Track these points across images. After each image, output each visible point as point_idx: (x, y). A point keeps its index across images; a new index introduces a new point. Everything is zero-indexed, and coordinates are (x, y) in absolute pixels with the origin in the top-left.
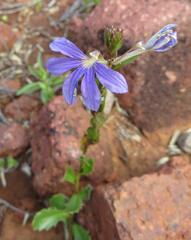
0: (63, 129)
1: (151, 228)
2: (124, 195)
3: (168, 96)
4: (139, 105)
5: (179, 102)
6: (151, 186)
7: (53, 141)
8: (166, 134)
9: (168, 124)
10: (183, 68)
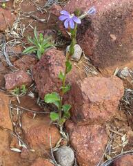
0: (55, 63)
1: (97, 95)
2: (85, 82)
3: (112, 48)
4: (96, 53)
5: (118, 52)
6: (98, 81)
7: (50, 69)
8: (112, 70)
9: (113, 65)
10: (120, 33)
